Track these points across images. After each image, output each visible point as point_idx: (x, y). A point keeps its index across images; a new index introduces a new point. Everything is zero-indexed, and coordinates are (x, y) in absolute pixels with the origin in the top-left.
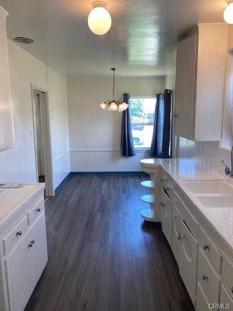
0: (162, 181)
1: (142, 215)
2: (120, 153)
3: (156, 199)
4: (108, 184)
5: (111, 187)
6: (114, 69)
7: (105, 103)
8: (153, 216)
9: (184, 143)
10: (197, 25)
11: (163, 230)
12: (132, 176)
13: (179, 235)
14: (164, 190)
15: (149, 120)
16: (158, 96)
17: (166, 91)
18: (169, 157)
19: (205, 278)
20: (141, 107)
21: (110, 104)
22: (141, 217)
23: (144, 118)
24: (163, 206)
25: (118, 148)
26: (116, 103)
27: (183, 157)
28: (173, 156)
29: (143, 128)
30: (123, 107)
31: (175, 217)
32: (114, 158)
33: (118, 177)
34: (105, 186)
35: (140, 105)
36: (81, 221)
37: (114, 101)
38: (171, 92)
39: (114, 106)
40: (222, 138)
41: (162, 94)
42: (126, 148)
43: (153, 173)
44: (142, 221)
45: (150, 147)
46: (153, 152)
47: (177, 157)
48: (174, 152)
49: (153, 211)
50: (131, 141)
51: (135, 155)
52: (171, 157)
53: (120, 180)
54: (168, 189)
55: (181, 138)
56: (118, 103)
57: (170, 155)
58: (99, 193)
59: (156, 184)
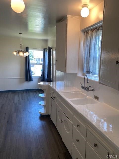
0: (50, 93)
1: (39, 112)
2: (24, 80)
3: (47, 103)
4: (18, 97)
5: (20, 98)
6: (21, 34)
7: (16, 52)
8: (46, 111)
9: (59, 73)
10: (67, 15)
11: (52, 119)
12: (32, 92)
13: (62, 120)
14: (52, 98)
15: (37, 62)
16: (44, 50)
17: (49, 47)
18: (51, 81)
19: (77, 140)
20: (33, 55)
21: (19, 52)
22: (39, 113)
23: (34, 61)
24: (51, 106)
25: (23, 76)
26: (22, 52)
27: (58, 81)
28: (53, 80)
29: (34, 66)
30: (26, 54)
31: (59, 111)
32: (21, 82)
33: (24, 92)
34: (16, 98)
35: (32, 54)
36: (4, 119)
37: (21, 51)
38: (51, 48)
39: (21, 54)
40: (78, 72)
41: (46, 49)
42: (28, 76)
43: (46, 90)
44: (39, 115)
45: (41, 76)
46: (43, 79)
47: (55, 81)
48: (54, 78)
49: (45, 109)
50: (31, 73)
51: (33, 80)
52: (52, 81)
53: (25, 94)
54: (54, 97)
55: (57, 71)
56: (24, 52)
57: (51, 80)
58: (13, 102)
59: (47, 95)
